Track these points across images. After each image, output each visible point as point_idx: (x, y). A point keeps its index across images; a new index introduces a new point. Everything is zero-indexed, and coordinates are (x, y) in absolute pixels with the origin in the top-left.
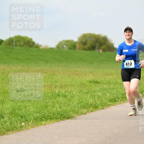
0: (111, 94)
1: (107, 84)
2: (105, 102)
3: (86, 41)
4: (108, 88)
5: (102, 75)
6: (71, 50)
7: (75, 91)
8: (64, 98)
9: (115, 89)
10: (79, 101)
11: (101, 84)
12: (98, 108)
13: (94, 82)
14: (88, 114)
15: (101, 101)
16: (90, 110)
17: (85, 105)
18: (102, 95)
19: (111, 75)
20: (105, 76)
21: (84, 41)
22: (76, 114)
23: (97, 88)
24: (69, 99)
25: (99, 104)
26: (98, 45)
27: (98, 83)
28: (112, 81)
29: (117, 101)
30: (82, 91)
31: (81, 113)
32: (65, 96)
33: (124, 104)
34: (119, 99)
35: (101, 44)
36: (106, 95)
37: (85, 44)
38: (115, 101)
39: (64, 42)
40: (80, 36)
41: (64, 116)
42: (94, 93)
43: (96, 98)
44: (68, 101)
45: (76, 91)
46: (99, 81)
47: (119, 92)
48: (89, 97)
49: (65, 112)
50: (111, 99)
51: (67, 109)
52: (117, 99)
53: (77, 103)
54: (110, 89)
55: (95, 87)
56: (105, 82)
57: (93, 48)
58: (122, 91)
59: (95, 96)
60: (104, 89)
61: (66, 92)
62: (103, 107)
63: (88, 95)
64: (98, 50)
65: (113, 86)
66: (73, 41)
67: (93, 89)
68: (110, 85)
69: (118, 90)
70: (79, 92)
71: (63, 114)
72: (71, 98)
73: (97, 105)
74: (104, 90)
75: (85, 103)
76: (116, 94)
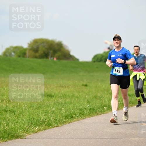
0: (67, 109)
1: (63, 98)
2: (60, 119)
3: (38, 48)
4: (64, 103)
5: (56, 87)
6: (20, 58)
7: (24, 106)
8: (12, 114)
9: (71, 103)
10: (29, 117)
11: (56, 97)
12: (52, 125)
13: (47, 96)
14: (40, 133)
15: (55, 118)
16: (42, 128)
17: (36, 122)
18: (56, 110)
19: (67, 87)
20: (61, 88)
21: (35, 47)
22: (26, 133)
23: (51, 102)
24: (17, 115)
25: (53, 121)
26: (51, 52)
27: (52, 97)
28: (67, 94)
29: (74, 118)
30: (33, 106)
31: (32, 132)
32: (13, 112)
33: (82, 121)
34: (76, 115)
35: (55, 52)
36: (61, 110)
37: (36, 50)
38: (72, 117)
39: (12, 49)
40: (31, 42)
41: (12, 136)
42: (47, 108)
43: (49, 115)
44: (16, 117)
45: (26, 106)
46: (53, 94)
47: (76, 107)
48: (42, 113)
49: (14, 130)
50: (66, 115)
51: (16, 127)
52: (74, 116)
53: (27, 120)
54: (65, 103)
55: (48, 101)
56: (59, 95)
57: (46, 55)
58: (80, 105)
59: (48, 112)
60: (59, 103)
61: (14, 106)
62: (57, 124)
63: (41, 111)
64: (52, 59)
65: (69, 100)
66: (22, 47)
67: (45, 103)
68: (65, 99)
69: (75, 104)
70: (30, 107)
71: (11, 133)
72: (20, 114)
73: (50, 122)
74: (59, 105)
75: (37, 120)
76: (72, 110)
